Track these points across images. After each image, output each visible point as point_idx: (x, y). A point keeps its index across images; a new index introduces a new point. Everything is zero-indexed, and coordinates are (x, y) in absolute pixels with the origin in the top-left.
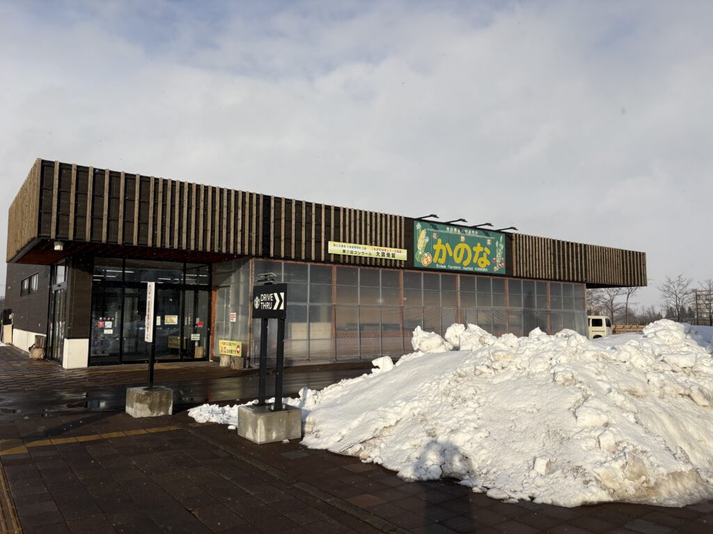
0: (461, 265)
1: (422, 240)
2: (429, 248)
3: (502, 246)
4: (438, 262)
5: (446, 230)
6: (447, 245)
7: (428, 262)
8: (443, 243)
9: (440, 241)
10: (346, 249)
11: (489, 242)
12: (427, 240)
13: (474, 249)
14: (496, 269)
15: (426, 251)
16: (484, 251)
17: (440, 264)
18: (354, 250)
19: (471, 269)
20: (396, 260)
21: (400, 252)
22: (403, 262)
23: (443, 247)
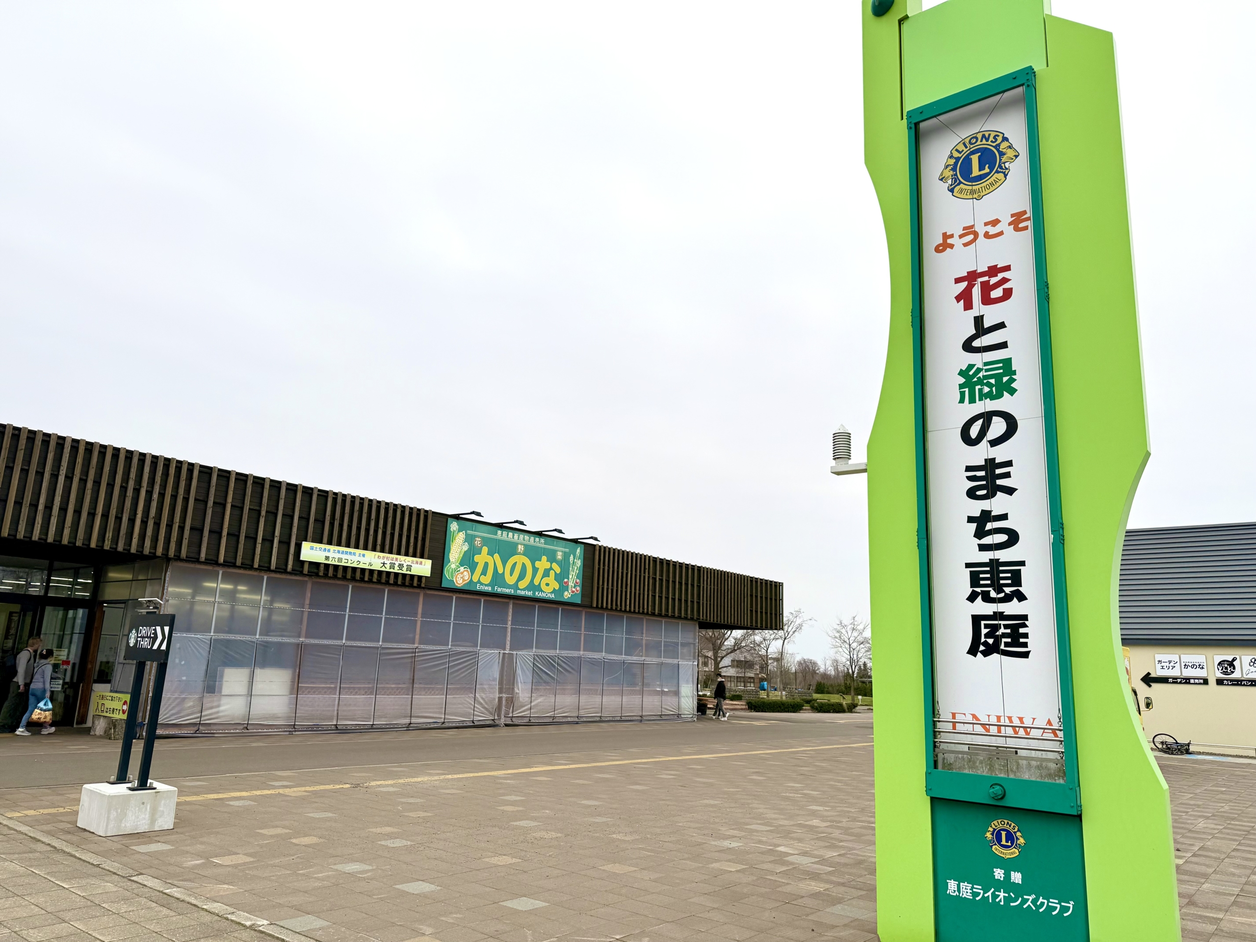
0: (515, 586)
1: (457, 548)
2: (468, 561)
3: (579, 563)
4: (479, 581)
5: (496, 534)
6: (496, 556)
7: (464, 580)
8: (490, 553)
9: (485, 550)
10: (331, 555)
11: (559, 556)
12: (466, 548)
13: (537, 564)
14: (567, 596)
15: (462, 564)
16: (551, 569)
17: (482, 584)
18: (344, 557)
19: (529, 594)
20: (412, 576)
21: (421, 563)
22: (424, 580)
23: (490, 560)
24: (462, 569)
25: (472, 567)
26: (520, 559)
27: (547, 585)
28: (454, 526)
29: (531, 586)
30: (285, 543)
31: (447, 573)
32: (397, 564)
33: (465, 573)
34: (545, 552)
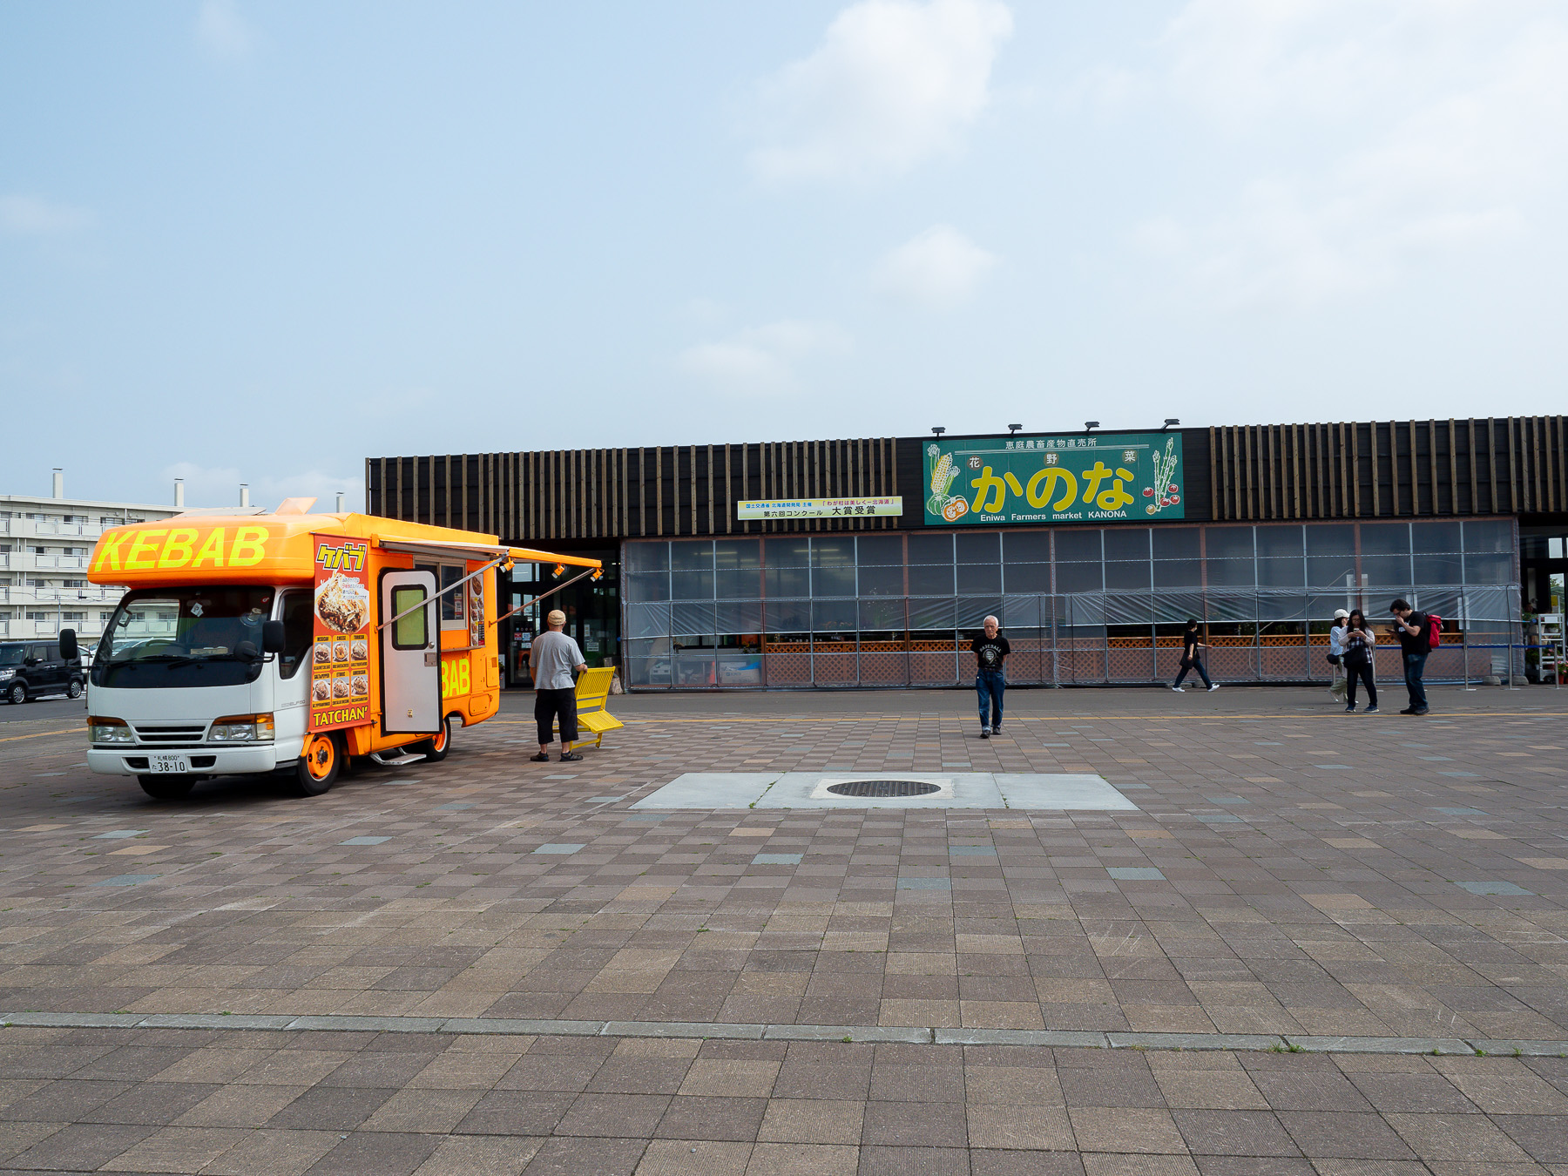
0: (1049, 509)
1: (941, 475)
2: (960, 487)
4: (983, 511)
5: (1004, 447)
7: (958, 513)
8: (998, 473)
9: (988, 470)
10: (770, 510)
11: (1130, 456)
12: (955, 472)
13: (1086, 475)
14: (1152, 510)
15: (952, 493)
16: (1115, 476)
17: (990, 514)
18: (785, 509)
20: (879, 519)
21: (887, 502)
22: (895, 521)
23: (999, 483)
24: (953, 500)
25: (971, 495)
26: (1051, 474)
27: (1110, 500)
28: (933, 450)
29: (1078, 505)
30: (720, 505)
31: (929, 508)
32: (854, 507)
33: (959, 504)
34: (1098, 456)
